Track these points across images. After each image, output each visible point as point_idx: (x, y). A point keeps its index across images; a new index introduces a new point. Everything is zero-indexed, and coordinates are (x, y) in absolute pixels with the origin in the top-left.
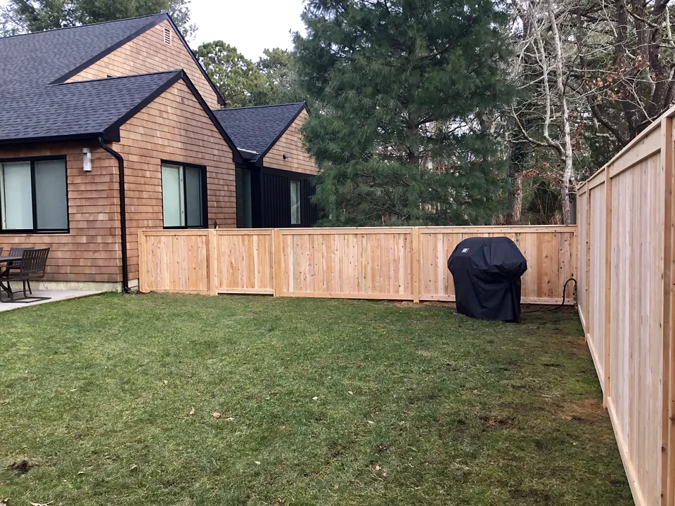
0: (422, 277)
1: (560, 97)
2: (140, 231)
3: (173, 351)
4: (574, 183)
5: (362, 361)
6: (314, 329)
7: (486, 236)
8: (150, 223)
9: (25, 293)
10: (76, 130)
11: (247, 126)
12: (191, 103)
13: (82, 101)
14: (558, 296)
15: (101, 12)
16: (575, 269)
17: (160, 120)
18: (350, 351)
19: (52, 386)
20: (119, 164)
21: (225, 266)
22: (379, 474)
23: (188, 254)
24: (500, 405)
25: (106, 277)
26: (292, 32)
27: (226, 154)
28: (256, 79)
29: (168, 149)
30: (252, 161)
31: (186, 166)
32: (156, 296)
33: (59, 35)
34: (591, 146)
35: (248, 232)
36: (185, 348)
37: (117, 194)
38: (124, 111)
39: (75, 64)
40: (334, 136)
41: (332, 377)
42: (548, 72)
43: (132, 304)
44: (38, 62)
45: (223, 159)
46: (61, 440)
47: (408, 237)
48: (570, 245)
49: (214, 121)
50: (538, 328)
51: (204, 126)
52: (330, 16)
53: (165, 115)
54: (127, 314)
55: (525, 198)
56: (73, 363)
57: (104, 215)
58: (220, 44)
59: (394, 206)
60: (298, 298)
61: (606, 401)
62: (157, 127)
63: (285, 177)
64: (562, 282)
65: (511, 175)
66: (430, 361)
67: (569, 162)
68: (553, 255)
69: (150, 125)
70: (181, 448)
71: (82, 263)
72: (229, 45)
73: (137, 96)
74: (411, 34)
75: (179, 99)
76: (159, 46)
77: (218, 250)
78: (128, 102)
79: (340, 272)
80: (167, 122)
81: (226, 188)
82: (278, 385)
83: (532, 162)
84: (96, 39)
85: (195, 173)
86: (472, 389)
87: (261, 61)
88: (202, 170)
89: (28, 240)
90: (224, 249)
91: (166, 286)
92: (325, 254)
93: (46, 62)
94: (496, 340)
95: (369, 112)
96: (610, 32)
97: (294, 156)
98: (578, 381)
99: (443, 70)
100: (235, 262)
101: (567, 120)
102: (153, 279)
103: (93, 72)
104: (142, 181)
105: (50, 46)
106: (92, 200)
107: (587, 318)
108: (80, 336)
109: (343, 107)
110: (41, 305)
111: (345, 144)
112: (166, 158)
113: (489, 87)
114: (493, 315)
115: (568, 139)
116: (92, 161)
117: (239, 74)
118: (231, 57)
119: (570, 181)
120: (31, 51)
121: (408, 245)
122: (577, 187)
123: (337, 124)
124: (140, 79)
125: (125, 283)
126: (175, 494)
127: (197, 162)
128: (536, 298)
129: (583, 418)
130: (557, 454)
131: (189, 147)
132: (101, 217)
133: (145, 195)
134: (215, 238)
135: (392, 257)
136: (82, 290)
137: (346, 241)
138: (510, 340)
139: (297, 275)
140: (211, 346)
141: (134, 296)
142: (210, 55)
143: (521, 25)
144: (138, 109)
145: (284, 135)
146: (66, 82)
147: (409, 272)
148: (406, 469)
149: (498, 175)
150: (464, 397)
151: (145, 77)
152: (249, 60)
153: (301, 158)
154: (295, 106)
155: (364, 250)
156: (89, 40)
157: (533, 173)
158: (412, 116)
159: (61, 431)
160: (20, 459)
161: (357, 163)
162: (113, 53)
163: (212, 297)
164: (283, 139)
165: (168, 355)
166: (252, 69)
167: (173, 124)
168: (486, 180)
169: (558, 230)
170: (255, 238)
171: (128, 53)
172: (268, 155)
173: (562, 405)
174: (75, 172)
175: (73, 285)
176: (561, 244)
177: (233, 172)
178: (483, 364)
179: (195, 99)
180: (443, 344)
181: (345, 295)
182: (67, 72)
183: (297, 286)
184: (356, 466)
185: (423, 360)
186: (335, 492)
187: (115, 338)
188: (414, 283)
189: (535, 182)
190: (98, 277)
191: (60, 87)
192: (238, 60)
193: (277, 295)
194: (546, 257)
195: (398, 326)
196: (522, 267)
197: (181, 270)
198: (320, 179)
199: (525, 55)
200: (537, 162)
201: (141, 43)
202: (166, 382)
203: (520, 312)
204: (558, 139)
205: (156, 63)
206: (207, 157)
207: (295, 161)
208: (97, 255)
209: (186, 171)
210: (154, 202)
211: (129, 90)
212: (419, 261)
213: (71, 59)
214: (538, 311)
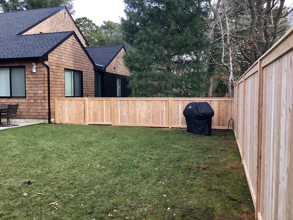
0: (172, 118)
1: (228, 46)
2: (56, 98)
3: (75, 144)
4: (234, 81)
5: (151, 149)
6: (130, 138)
7: (199, 101)
8: (60, 95)
9: (8, 123)
10: (29, 55)
11: (99, 55)
12: (77, 45)
13: (31, 43)
14: (226, 126)
15: (35, 4)
16: (233, 115)
17: (64, 52)
18: (146, 145)
19: (31, 157)
20: (48, 70)
21: (92, 113)
22: (161, 184)
23: (76, 108)
24: (204, 163)
25: (41, 117)
26: (120, 17)
27: (91, 66)
28: (101, 34)
29: (68, 64)
30: (101, 69)
31: (74, 71)
32: (62, 125)
33: (18, 14)
34: (241, 66)
35: (101, 99)
36: (80, 144)
37: (46, 82)
38: (50, 48)
39: (26, 27)
40: (137, 60)
41: (140, 154)
42: (224, 35)
43: (53, 128)
44: (10, 25)
45: (89, 69)
46: (41, 174)
47: (167, 102)
48: (231, 106)
49: (86, 52)
50: (218, 138)
51: (82, 54)
52: (136, 11)
53: (66, 50)
54: (52, 131)
55: (214, 87)
56: (36, 149)
57: (41, 91)
58: (85, 19)
59: (161, 89)
60: (122, 126)
61: (243, 162)
62: (63, 54)
63: (114, 77)
64: (228, 120)
65: (208, 78)
66: (177, 149)
67: (231, 73)
68: (224, 110)
69: (60, 54)
70: (87, 176)
71: (31, 111)
72: (89, 19)
73: (55, 41)
74: (169, 20)
75: (72, 43)
76: (61, 20)
77: (89, 106)
78: (51, 44)
79: (140, 116)
80: (67, 53)
81: (90, 81)
82: (120, 157)
83: (217, 72)
84: (34, 16)
85: (78, 74)
86: (193, 158)
87: (102, 26)
88: (81, 73)
89: (8, 101)
90: (92, 106)
91: (66, 121)
92: (133, 108)
93: (13, 26)
94: (202, 142)
95: (152, 51)
96: (249, 20)
97: (118, 68)
98: (233, 156)
99: (182, 35)
100: (96, 111)
101: (231, 56)
102: (61, 118)
103: (34, 30)
104: (57, 77)
105: (14, 18)
106: (36, 85)
107: (237, 133)
108: (35, 139)
109: (141, 49)
110: (15, 128)
111: (142, 64)
112: (66, 67)
113: (200, 42)
114: (201, 133)
115: (231, 63)
116: (36, 68)
117: (93, 32)
118: (90, 24)
119: (232, 80)
120: (6, 20)
121: (167, 105)
122: (234, 83)
123: (138, 56)
124: (56, 34)
125: (49, 119)
126: (89, 190)
127: (79, 69)
128: (218, 127)
129: (234, 167)
130: (224, 178)
131: (76, 63)
132: (40, 92)
133: (58, 83)
134: (88, 101)
135: (160, 110)
136: (31, 122)
137: (142, 103)
138: (207, 142)
139: (122, 117)
140: (90, 143)
141: (53, 125)
142: (80, 23)
143: (213, 15)
144: (55, 47)
145: (114, 59)
146: (23, 35)
147: (168, 116)
148: (171, 183)
149: (203, 78)
150: (190, 161)
151: (58, 34)
152: (97, 26)
153: (121, 69)
154: (119, 47)
155: (149, 107)
156: (32, 17)
157: (217, 77)
158: (169, 53)
159: (39, 172)
160: (27, 180)
161: (147, 72)
162: (42, 22)
163: (86, 125)
164: (114, 61)
165: (74, 146)
166: (99, 30)
167: (69, 53)
168: (199, 80)
169: (227, 100)
170: (104, 101)
171: (49, 22)
172: (108, 67)
173: (226, 163)
174: (29, 73)
175: (27, 120)
176: (228, 105)
177: (93, 74)
178: (197, 150)
179: (78, 43)
180: (182, 143)
181: (142, 125)
182: (23, 30)
183: (122, 121)
184: (152, 182)
185: (174, 148)
186: (146, 189)
187: (50, 140)
188: (169, 121)
189: (218, 81)
190: (38, 117)
191: (21, 37)
192: (93, 26)
193: (113, 125)
194: (222, 110)
195: (164, 137)
196: (212, 114)
197: (73, 114)
198: (131, 78)
199: (215, 28)
200: (219, 72)
201: (54, 19)
202: (75, 155)
203: (211, 132)
204: (228, 63)
205: (60, 27)
206: (83, 67)
207: (119, 70)
208: (38, 108)
209: (75, 73)
210: (61, 86)
211: (51, 39)
212: (171, 112)
213: (24, 25)
214: (218, 132)
